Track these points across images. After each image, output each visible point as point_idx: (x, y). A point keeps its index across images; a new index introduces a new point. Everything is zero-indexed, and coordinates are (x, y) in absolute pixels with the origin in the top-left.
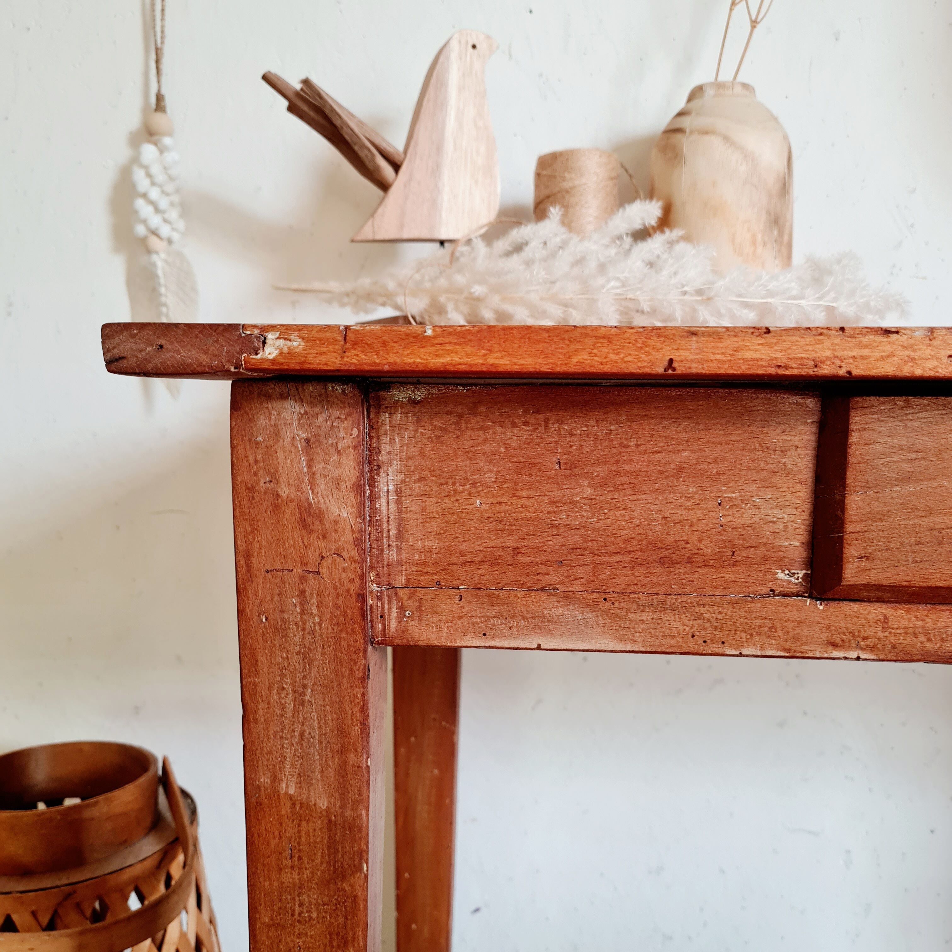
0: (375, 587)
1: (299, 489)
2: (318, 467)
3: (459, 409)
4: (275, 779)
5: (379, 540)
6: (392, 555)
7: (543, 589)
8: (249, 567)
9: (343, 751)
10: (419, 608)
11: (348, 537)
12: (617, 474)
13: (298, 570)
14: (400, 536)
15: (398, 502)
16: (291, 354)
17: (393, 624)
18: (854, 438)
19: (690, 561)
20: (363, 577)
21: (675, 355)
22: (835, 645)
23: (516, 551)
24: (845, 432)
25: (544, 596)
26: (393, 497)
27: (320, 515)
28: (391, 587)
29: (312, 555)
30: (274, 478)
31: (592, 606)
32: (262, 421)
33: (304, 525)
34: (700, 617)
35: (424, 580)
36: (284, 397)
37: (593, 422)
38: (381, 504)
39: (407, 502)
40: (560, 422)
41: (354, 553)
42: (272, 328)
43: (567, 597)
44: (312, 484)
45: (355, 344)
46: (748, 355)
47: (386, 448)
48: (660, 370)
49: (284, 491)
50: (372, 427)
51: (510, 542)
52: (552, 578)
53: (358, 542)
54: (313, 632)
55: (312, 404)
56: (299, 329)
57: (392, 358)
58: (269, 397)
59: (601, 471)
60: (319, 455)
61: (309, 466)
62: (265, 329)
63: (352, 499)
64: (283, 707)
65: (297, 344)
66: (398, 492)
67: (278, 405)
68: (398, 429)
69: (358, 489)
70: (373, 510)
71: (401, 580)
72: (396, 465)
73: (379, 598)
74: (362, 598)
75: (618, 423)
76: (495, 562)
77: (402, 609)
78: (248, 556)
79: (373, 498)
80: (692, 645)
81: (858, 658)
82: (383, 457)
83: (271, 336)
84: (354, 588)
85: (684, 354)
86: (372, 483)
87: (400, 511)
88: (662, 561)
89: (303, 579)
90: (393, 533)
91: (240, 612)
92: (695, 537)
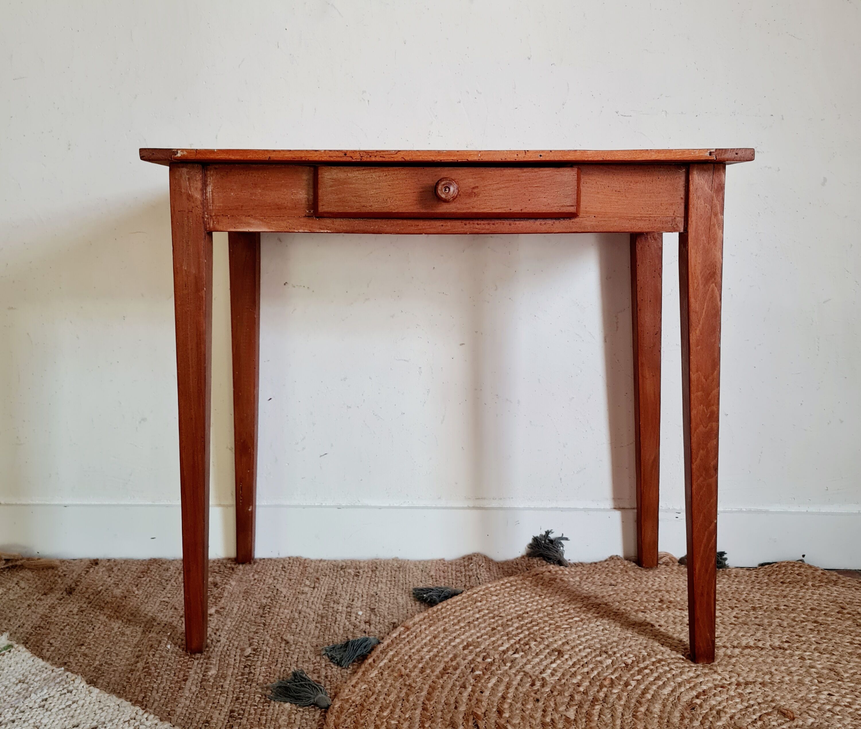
0: (207, 216)
1: (187, 190)
2: (192, 185)
3: (227, 171)
4: (181, 266)
5: (207, 204)
6: (211, 208)
7: (249, 216)
8: (174, 210)
9: (199, 258)
10: (218, 222)
11: (199, 203)
12: (267, 186)
13: (187, 211)
14: (213, 202)
15: (212, 194)
16: (184, 155)
17: (212, 225)
18: (320, 176)
19: (285, 208)
20: (204, 213)
21: (271, 156)
22: (321, 229)
23: (242, 207)
24: (318, 175)
25: (249, 217)
26: (211, 193)
27: (192, 197)
28: (211, 216)
29: (190, 207)
30: (180, 188)
31: (262, 220)
32: (177, 173)
33: (188, 199)
34: (288, 222)
35: (219, 214)
36: (183, 167)
37: (260, 174)
38: (208, 195)
39: (214, 194)
40: (252, 173)
41: (201, 207)
42: (180, 149)
43: (255, 218)
44: (190, 189)
45: (199, 153)
46: (287, 156)
47: (209, 180)
48: (268, 159)
49: (183, 191)
50: (205, 175)
51: (241, 204)
52: (251, 213)
53: (201, 204)
54: (190, 227)
55: (190, 169)
56: (186, 150)
57: (207, 156)
58: (179, 167)
59: (262, 186)
60: (192, 181)
61: (189, 184)
62: (178, 150)
63: (200, 192)
64: (183, 246)
65: (185, 153)
66: (212, 191)
67: (182, 169)
68: (212, 175)
69: (202, 190)
70: (206, 196)
71: (213, 214)
72: (212, 184)
73: (208, 219)
74: (203, 218)
75: (266, 173)
76: (237, 209)
77: (214, 222)
78: (174, 207)
79: (206, 193)
80: (286, 230)
81: (327, 232)
82: (208, 183)
83: (179, 151)
84: (201, 216)
85: (272, 156)
86: (206, 189)
87: (213, 196)
88: (278, 209)
89: (188, 213)
90: (211, 202)
91: (172, 222)
92: (286, 202)
